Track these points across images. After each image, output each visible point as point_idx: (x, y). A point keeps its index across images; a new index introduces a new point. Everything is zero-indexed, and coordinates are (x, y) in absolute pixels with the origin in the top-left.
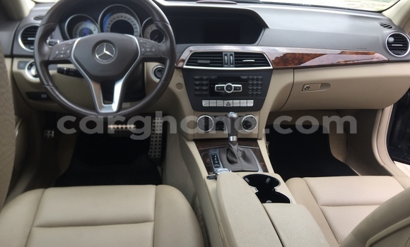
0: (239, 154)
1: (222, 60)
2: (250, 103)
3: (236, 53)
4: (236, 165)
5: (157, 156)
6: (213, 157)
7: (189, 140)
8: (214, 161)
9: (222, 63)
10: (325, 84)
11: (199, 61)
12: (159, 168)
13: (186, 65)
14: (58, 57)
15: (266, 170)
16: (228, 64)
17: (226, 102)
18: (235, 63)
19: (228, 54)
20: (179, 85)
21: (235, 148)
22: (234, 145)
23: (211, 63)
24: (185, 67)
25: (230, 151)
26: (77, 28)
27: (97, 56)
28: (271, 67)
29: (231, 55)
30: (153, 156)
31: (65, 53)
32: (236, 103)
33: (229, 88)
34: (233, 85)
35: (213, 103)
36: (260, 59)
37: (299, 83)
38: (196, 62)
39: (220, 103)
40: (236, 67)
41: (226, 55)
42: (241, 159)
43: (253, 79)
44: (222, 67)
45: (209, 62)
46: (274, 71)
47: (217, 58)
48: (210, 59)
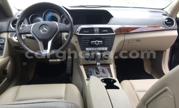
0: (101, 70)
1: (94, 31)
2: (106, 49)
3: (99, 28)
4: (99, 75)
5: (70, 73)
6: (90, 72)
7: (81, 65)
9: (94, 32)
10: (138, 40)
11: (84, 32)
12: (70, 78)
13: (79, 33)
14: (26, 31)
15: (112, 77)
16: (96, 33)
17: (96, 48)
18: (99, 32)
19: (96, 29)
20: (76, 42)
21: (99, 68)
22: (99, 66)
23: (89, 32)
24: (78, 34)
25: (97, 69)
26: (35, 20)
27: (41, 31)
28: (115, 34)
29: (98, 29)
30: (68, 73)
31: (28, 30)
32: (100, 49)
33: (97, 43)
34: (98, 41)
35: (90, 49)
36: (110, 30)
37: (127, 40)
38: (83, 32)
39: (93, 49)
40: (99, 34)
41: (95, 29)
42: (101, 72)
43: (107, 39)
44: (94, 34)
45: (88, 32)
46: (116, 35)
47: (92, 30)
48: (89, 31)
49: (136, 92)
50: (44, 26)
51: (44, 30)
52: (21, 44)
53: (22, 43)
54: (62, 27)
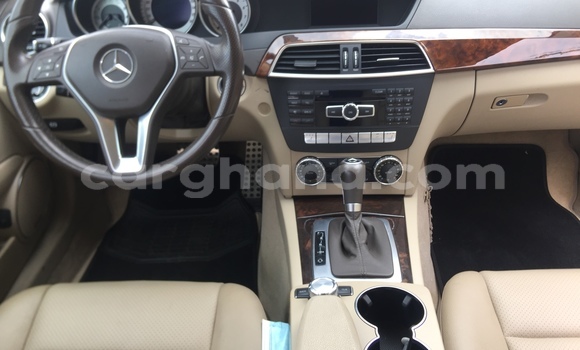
0: (361, 237)
1: (338, 59)
2: (390, 136)
3: (364, 45)
4: (353, 261)
5: (255, 197)
7: (285, 197)
8: (317, 249)
9: (338, 65)
10: (538, 96)
11: (298, 64)
12: (257, 215)
13: (275, 71)
14: (40, 77)
16: (350, 68)
17: (346, 135)
18: (363, 65)
19: (351, 48)
20: (263, 106)
21: (355, 225)
22: (354, 219)
23: (318, 66)
24: (272, 74)
25: (345, 226)
27: (104, 75)
28: (431, 70)
29: (356, 49)
30: (248, 196)
31: (53, 69)
32: (365, 137)
33: (351, 111)
34: (357, 107)
35: (322, 138)
36: (409, 54)
37: (485, 97)
38: (292, 65)
39: (335, 138)
40: (364, 72)
41: (346, 49)
42: (364, 248)
43: (395, 93)
44: (338, 72)
45: (313, 64)
46: (437, 76)
47: (328, 56)
48: (318, 60)
49: (509, 339)
50: (116, 50)
51: (117, 70)
52: (30, 130)
53: (35, 125)
54: (192, 58)
